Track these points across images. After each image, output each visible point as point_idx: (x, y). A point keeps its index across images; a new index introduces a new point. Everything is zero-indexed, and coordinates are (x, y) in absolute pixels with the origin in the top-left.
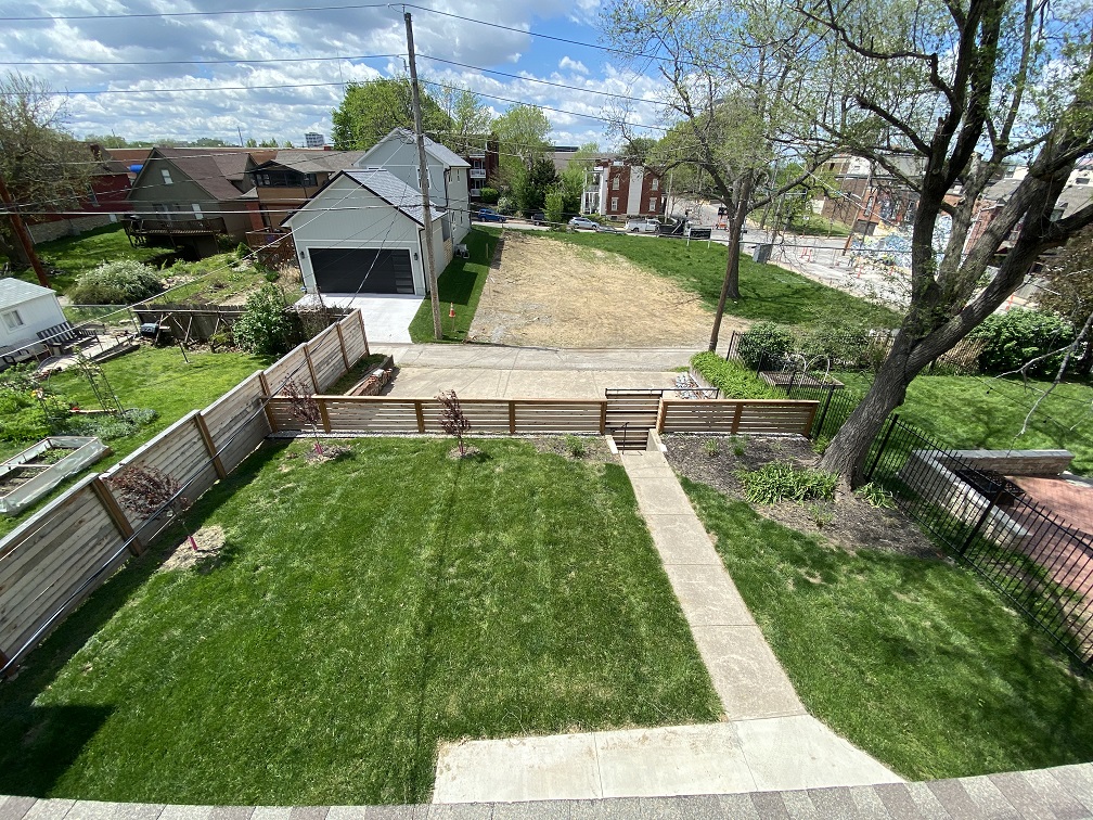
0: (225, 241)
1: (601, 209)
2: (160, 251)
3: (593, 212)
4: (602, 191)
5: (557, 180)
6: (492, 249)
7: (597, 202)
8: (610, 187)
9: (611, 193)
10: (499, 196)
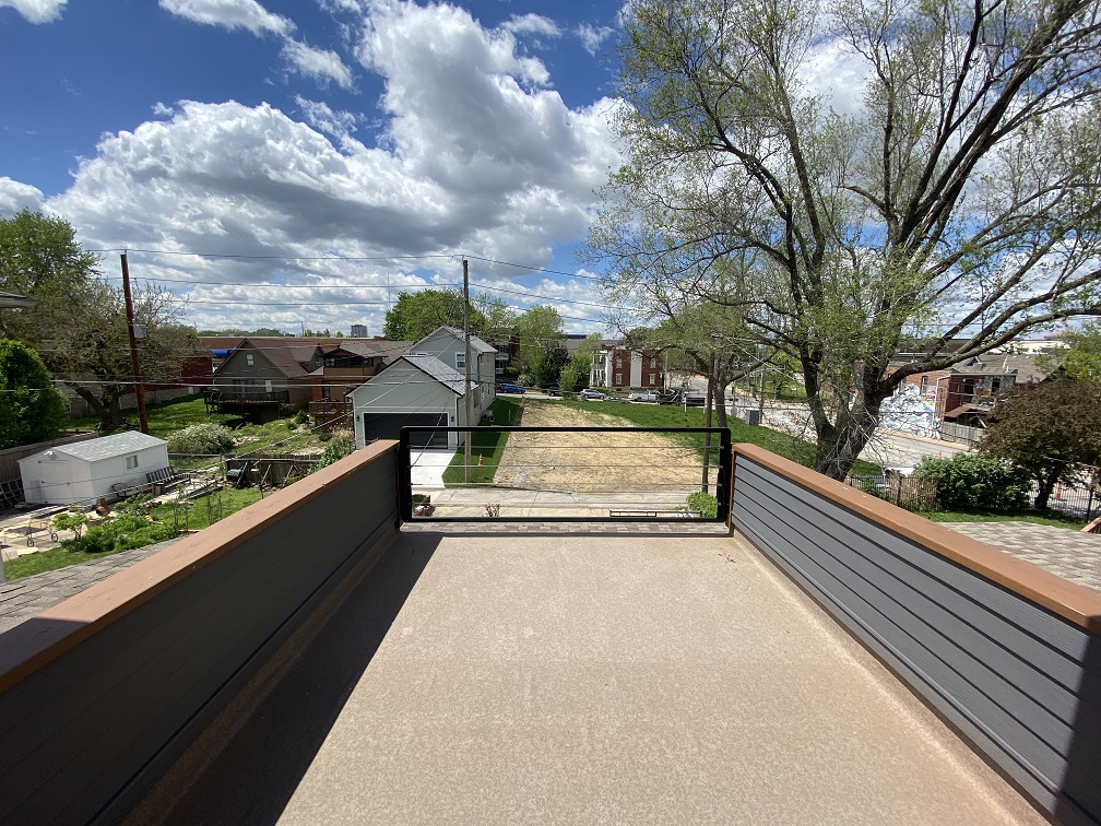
0: (286, 409)
1: (607, 383)
2: (230, 417)
3: (601, 385)
4: (608, 369)
5: (569, 361)
6: (513, 414)
7: (603, 377)
8: (614, 365)
9: (615, 371)
10: (519, 373)
